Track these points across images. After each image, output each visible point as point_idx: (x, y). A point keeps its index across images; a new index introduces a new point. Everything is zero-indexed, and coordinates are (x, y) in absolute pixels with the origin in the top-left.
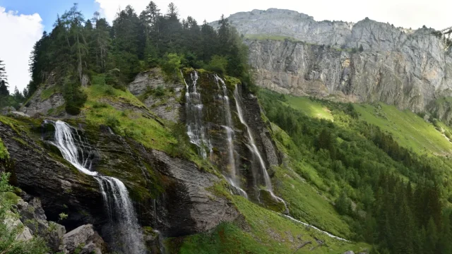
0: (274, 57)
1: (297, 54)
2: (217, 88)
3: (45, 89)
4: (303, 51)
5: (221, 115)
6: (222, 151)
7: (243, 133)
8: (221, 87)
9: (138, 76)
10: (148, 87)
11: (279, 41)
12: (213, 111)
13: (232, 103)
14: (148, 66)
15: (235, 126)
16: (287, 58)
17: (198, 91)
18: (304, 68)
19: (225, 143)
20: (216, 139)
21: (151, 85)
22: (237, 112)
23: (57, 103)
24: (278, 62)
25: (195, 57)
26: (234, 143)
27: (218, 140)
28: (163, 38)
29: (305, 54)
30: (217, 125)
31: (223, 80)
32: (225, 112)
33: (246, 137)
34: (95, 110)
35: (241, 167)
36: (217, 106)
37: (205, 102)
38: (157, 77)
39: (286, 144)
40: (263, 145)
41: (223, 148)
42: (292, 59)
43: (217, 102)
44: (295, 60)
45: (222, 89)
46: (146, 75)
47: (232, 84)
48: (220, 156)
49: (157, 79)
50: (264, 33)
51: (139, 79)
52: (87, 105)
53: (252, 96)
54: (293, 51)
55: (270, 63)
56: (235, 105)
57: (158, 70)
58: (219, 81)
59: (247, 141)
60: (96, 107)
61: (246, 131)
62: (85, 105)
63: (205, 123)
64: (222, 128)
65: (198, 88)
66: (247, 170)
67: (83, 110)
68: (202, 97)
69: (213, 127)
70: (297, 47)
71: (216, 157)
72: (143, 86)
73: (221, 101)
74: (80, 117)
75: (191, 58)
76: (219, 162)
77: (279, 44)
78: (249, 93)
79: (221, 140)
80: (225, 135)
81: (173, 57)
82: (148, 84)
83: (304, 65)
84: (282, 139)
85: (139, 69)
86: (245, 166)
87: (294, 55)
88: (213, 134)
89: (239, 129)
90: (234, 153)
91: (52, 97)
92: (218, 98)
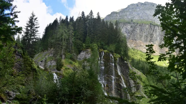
0: (145, 34)
1: (155, 32)
2: (110, 60)
3: (49, 56)
4: (158, 31)
5: (111, 72)
6: (110, 86)
7: (119, 79)
8: (112, 59)
9: (82, 52)
10: (85, 57)
11: (148, 24)
12: (108, 70)
13: (115, 66)
14: (86, 48)
15: (116, 76)
16: (151, 34)
17: (103, 61)
18: (159, 40)
19: (111, 83)
20: (108, 81)
21: (86, 57)
22: (117, 70)
23: (53, 64)
24: (147, 37)
25: (104, 44)
26: (115, 83)
27: (109, 81)
28: (93, 33)
29: (159, 32)
30: (109, 76)
31: (113, 56)
32: (112, 70)
33: (120, 80)
34: (66, 70)
35: (118, 92)
36: (110, 68)
37: (105, 66)
38: (89, 53)
39: (143, 81)
40: (129, 83)
41: (110, 85)
42: (153, 35)
43: (110, 66)
44: (154, 36)
45: (112, 60)
46: (85, 52)
47: (116, 58)
48: (109, 88)
49: (89, 54)
50: (142, 19)
51: (82, 53)
52: (63, 68)
53: (126, 62)
54: (154, 30)
55: (143, 37)
56: (116, 67)
57: (89, 50)
58: (112, 57)
59: (121, 82)
60: (66, 69)
61: (121, 78)
62: (63, 67)
63: (105, 74)
64: (111, 77)
65: (103, 60)
66: (120, 93)
67: (62, 69)
68: (104, 63)
69: (107, 76)
70: (155, 28)
71: (107, 88)
72: (83, 57)
73: (111, 66)
74: (61, 72)
75: (102, 45)
76: (109, 90)
77: (147, 26)
78: (124, 60)
79: (110, 81)
80: (112, 79)
81: (95, 45)
82: (85, 56)
83: (158, 38)
84: (141, 79)
85: (82, 49)
86: (119, 92)
87: (154, 33)
88: (107, 79)
89: (117, 77)
90: (115, 86)
91: (51, 61)
92: (110, 64)
